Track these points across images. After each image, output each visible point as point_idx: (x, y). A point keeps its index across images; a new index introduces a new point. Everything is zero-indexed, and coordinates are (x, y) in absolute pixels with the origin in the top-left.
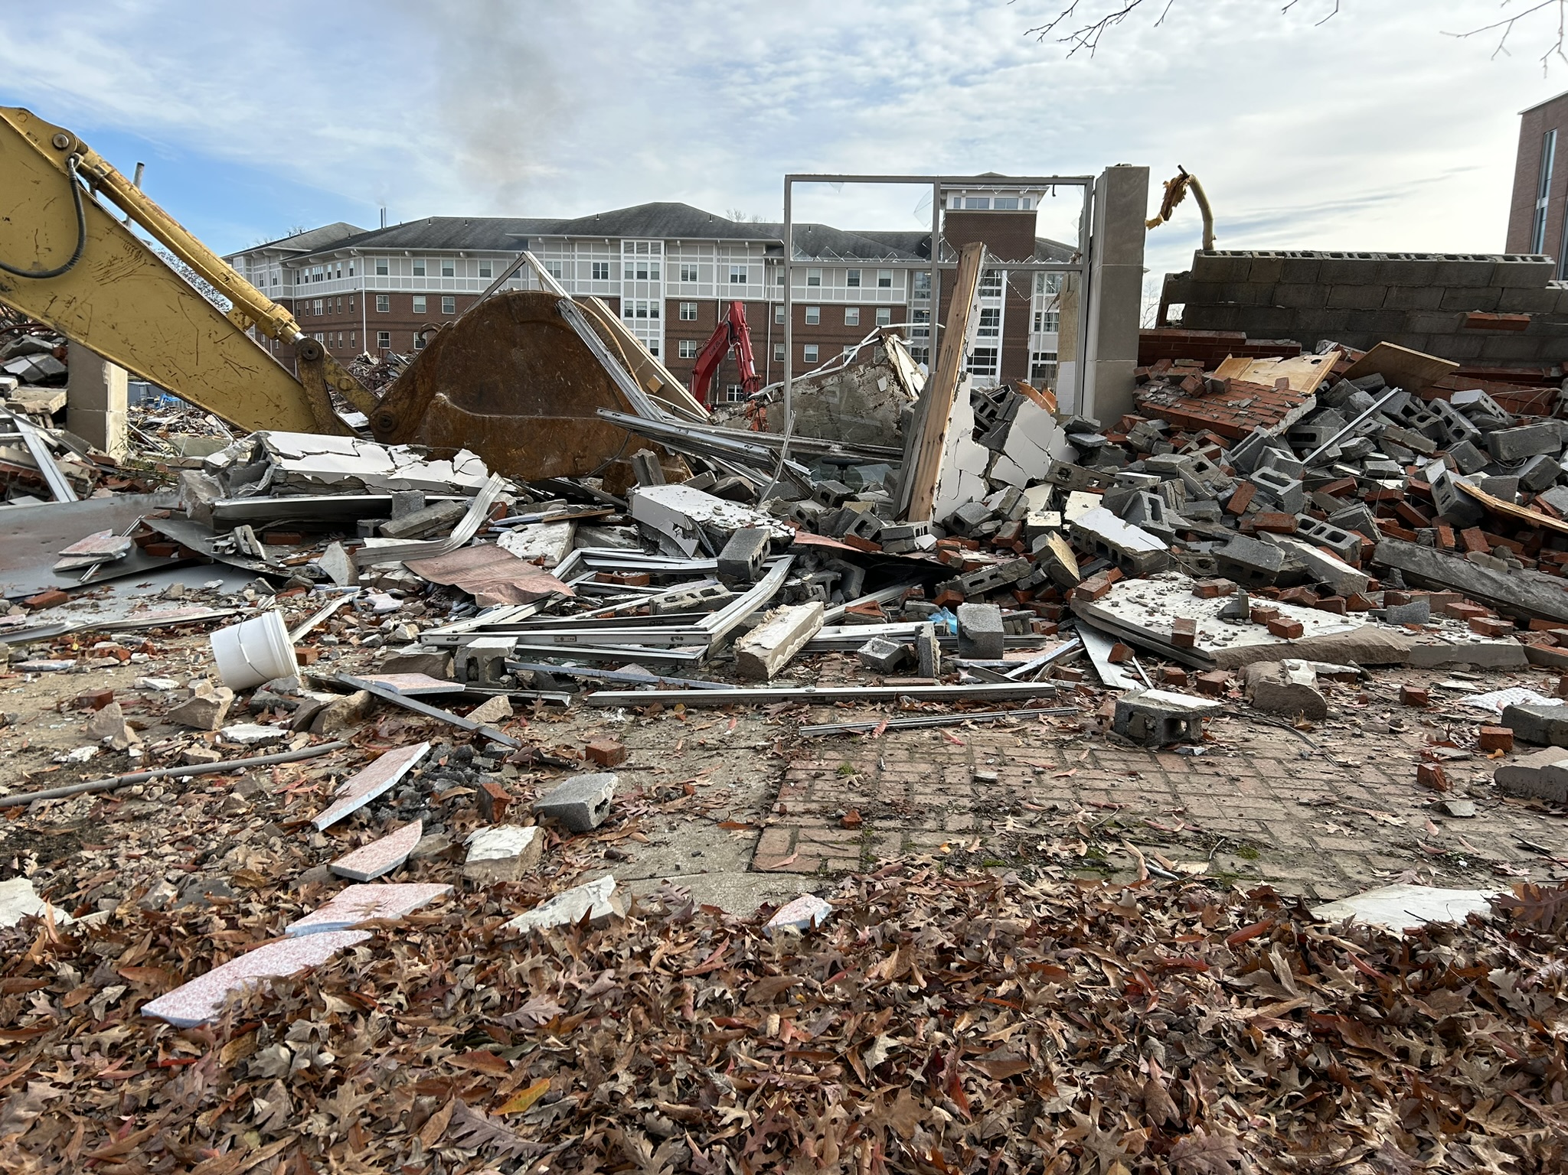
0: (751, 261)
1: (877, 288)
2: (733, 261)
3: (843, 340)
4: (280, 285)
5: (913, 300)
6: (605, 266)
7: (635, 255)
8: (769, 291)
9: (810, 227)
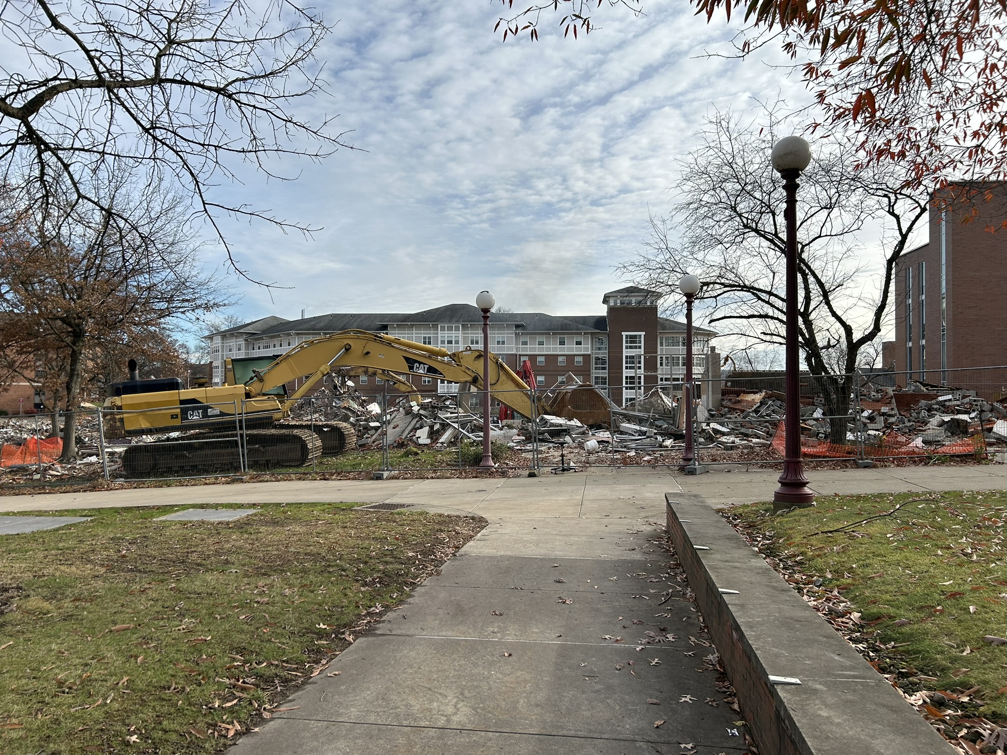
0: (507, 334)
1: (575, 346)
2: (498, 334)
3: (558, 373)
4: (243, 351)
5: (594, 351)
6: (429, 338)
7: (446, 332)
8: (517, 349)
9: (536, 314)
